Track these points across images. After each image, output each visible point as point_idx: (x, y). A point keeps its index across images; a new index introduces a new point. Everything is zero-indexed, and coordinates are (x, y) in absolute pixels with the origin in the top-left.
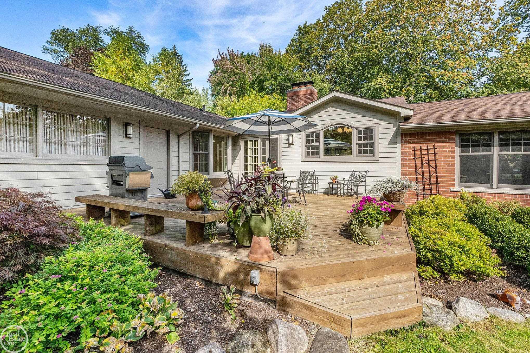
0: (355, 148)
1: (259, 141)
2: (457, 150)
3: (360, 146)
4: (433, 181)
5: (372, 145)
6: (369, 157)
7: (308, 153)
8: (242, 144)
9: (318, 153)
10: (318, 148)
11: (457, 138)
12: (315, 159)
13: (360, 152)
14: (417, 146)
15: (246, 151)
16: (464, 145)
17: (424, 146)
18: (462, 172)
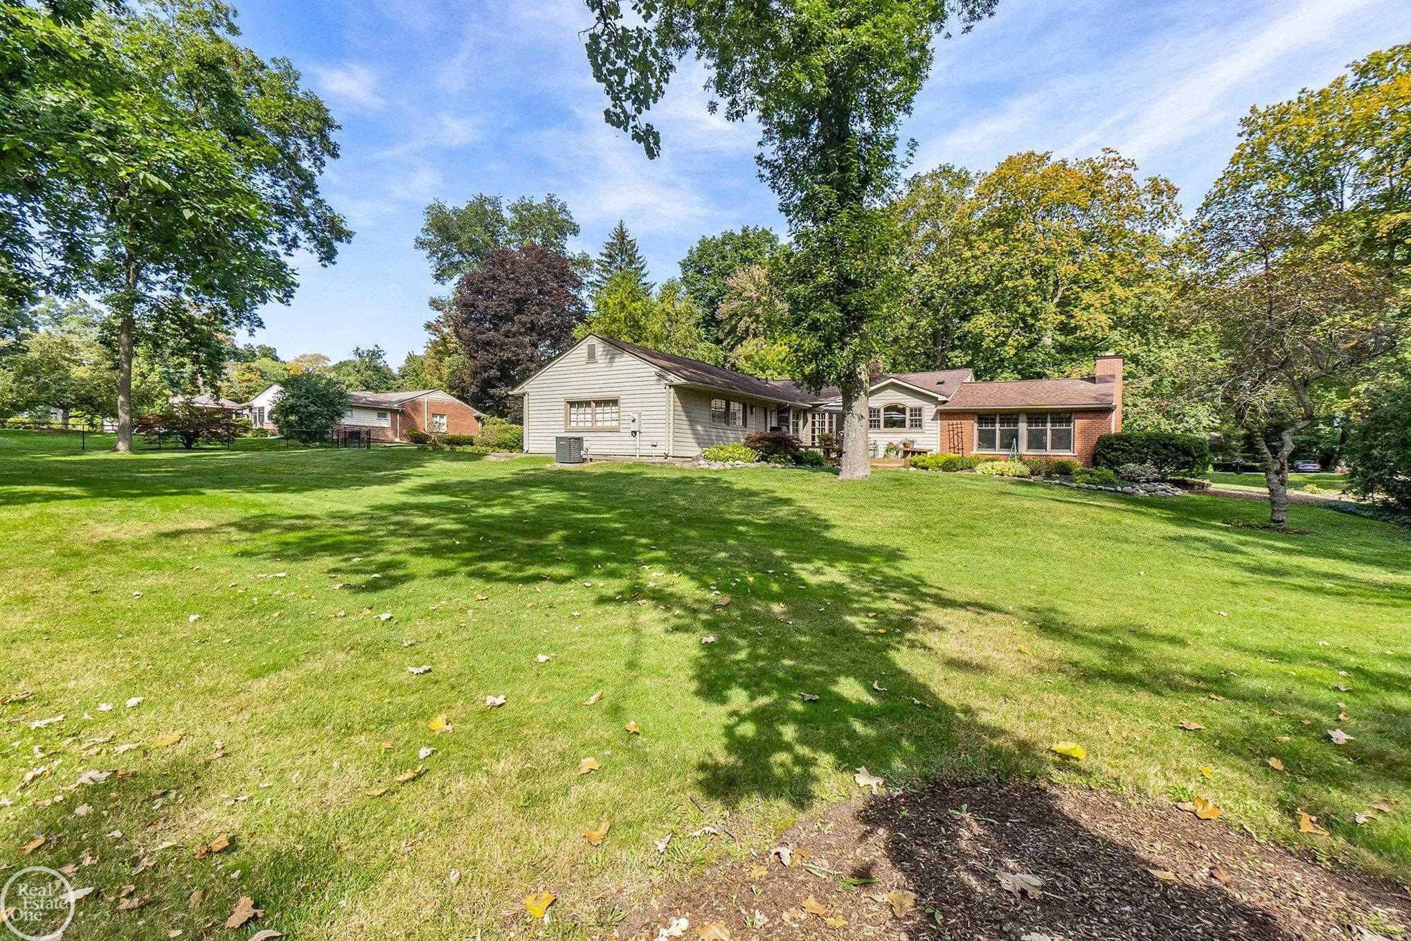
0: (908, 423)
1: (827, 414)
2: (976, 425)
3: (912, 420)
4: (960, 447)
5: (920, 420)
6: (918, 430)
7: (871, 426)
8: (809, 417)
9: (879, 426)
10: (879, 421)
11: (976, 418)
12: (877, 430)
13: (912, 426)
14: (951, 422)
15: (814, 424)
16: (980, 423)
17: (955, 422)
18: (980, 439)
